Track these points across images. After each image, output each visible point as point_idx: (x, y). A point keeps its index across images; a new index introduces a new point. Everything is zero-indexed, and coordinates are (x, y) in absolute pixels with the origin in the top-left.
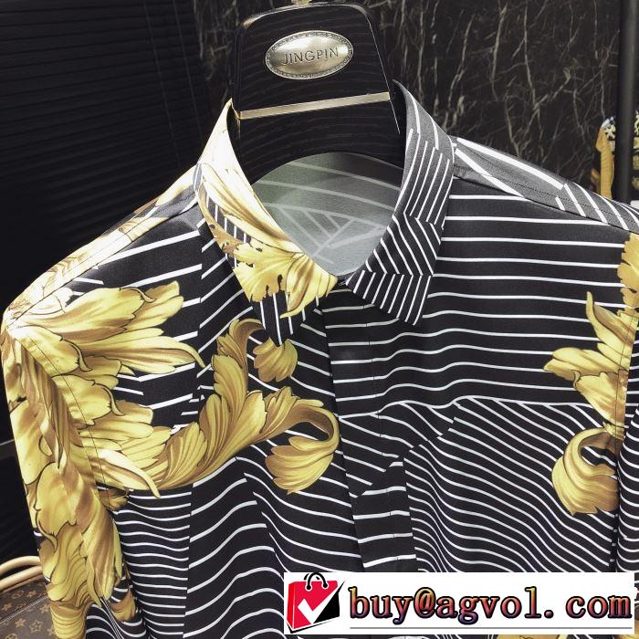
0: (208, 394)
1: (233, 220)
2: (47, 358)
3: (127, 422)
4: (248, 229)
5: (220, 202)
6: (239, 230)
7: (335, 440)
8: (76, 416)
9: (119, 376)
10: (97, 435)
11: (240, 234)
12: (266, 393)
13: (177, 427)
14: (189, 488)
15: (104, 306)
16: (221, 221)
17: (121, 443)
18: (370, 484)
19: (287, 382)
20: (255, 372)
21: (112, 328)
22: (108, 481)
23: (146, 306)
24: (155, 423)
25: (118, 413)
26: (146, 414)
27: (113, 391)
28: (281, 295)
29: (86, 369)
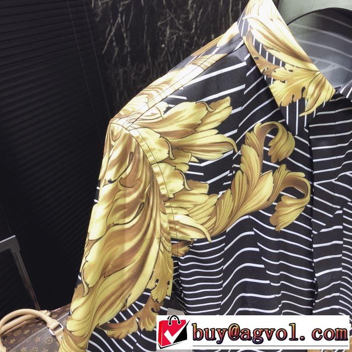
1: (272, 52)
2: (150, 150)
3: (194, 194)
4: (283, 57)
5: (263, 41)
6: (276, 59)
7: (308, 198)
8: (163, 192)
9: (190, 164)
10: (174, 205)
11: (278, 62)
12: (275, 170)
13: (221, 193)
15: (186, 114)
16: (264, 53)
17: (188, 209)
18: (324, 225)
19: (285, 161)
21: (189, 130)
22: (179, 236)
23: (209, 114)
24: (209, 193)
25: (189, 189)
26: (204, 188)
27: (185, 174)
28: (302, 101)
29: (173, 158)
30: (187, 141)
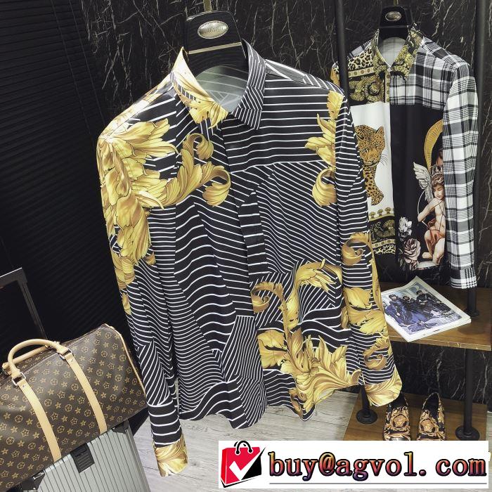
0: (180, 165)
1: (188, 92)
2: (121, 150)
3: (150, 178)
4: (195, 94)
7: (229, 183)
8: (131, 176)
9: (146, 159)
10: (138, 184)
11: (192, 97)
12: (202, 164)
13: (169, 179)
14: (174, 206)
15: (141, 129)
16: (184, 93)
17: (148, 188)
18: (244, 201)
19: (210, 159)
20: (197, 156)
21: (144, 138)
22: (143, 204)
23: (156, 129)
24: (161, 178)
25: (146, 175)
26: (157, 174)
27: (144, 166)
28: (208, 120)
29: (135, 155)
30: (143, 145)
